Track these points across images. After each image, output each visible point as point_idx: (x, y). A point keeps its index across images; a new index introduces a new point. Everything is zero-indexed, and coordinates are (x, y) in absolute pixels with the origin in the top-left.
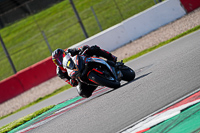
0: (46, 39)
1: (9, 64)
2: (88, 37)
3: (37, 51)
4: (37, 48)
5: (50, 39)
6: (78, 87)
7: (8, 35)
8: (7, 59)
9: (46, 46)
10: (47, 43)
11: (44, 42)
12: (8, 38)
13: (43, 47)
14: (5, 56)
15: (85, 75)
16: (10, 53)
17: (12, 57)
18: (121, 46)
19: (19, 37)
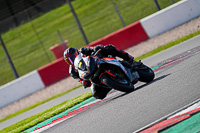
0: (118, 11)
1: (81, 36)
2: (160, 9)
3: (109, 23)
4: (109, 19)
5: (122, 11)
6: (92, 87)
7: (80, 7)
8: (78, 31)
9: (118, 19)
10: (119, 15)
11: (116, 14)
12: (81, 10)
13: (115, 20)
14: (78, 27)
15: (97, 77)
16: (83, 24)
17: (84, 29)
18: (193, 19)
19: (91, 9)
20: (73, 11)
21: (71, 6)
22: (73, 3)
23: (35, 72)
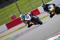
20: (17, 5)
21: (16, 3)
22: (17, 2)
23: (5, 24)
